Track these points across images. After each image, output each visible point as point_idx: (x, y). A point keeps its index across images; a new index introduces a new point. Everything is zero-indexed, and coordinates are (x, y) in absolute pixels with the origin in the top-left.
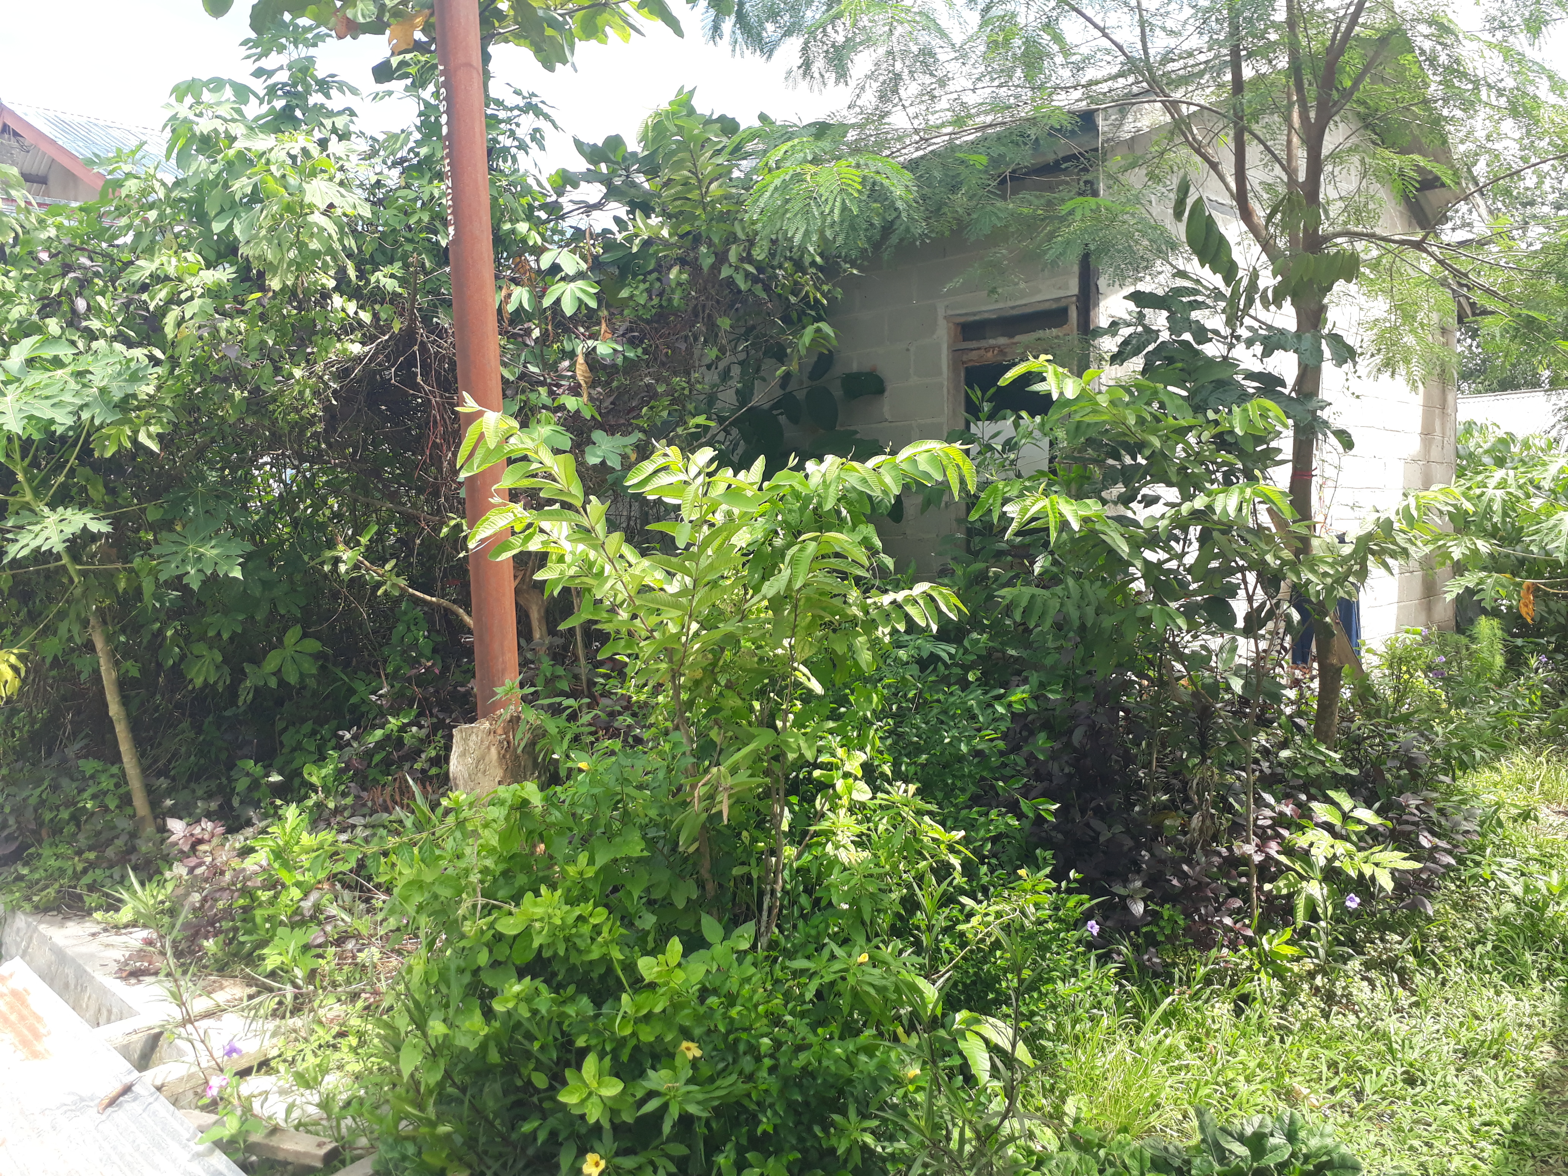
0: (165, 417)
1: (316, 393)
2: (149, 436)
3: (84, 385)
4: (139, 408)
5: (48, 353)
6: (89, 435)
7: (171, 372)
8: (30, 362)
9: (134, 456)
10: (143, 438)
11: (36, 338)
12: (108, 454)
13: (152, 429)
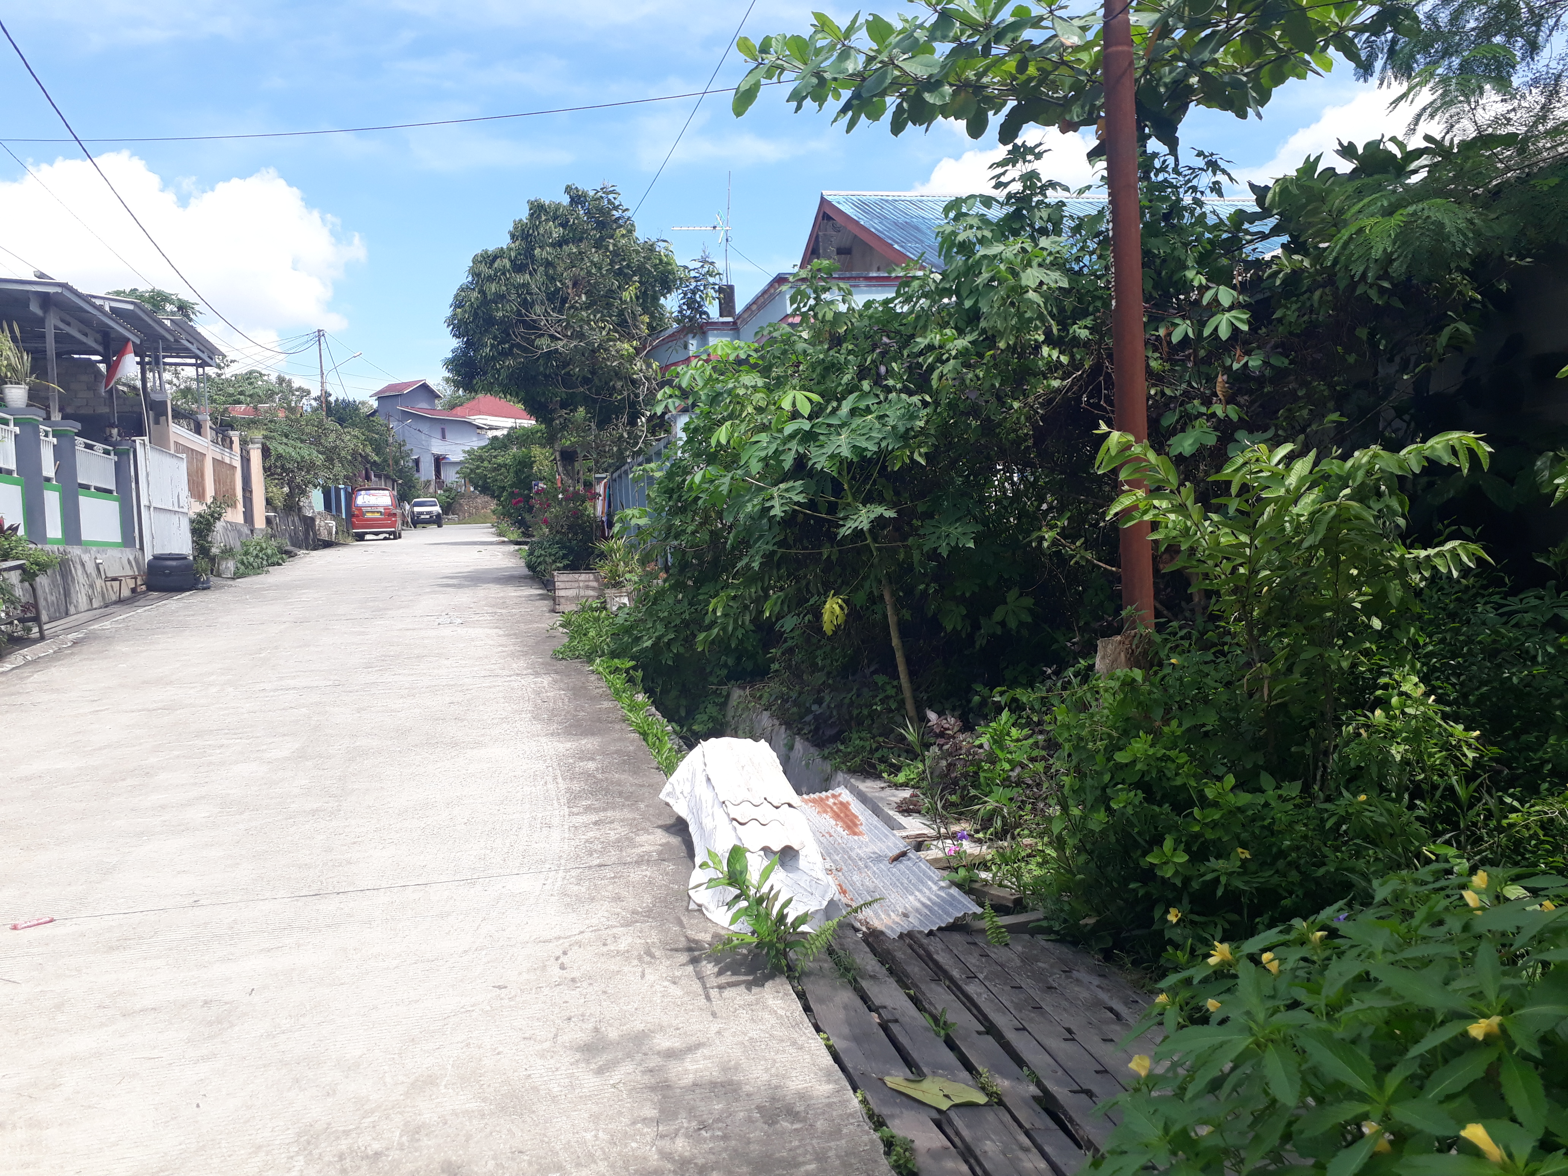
0: (932, 441)
1: (1028, 418)
2: (920, 454)
3: (884, 425)
4: (915, 437)
5: (862, 405)
6: (885, 457)
7: (935, 411)
8: (853, 412)
9: (911, 469)
10: (916, 457)
11: (856, 394)
12: (896, 469)
13: (922, 450)
